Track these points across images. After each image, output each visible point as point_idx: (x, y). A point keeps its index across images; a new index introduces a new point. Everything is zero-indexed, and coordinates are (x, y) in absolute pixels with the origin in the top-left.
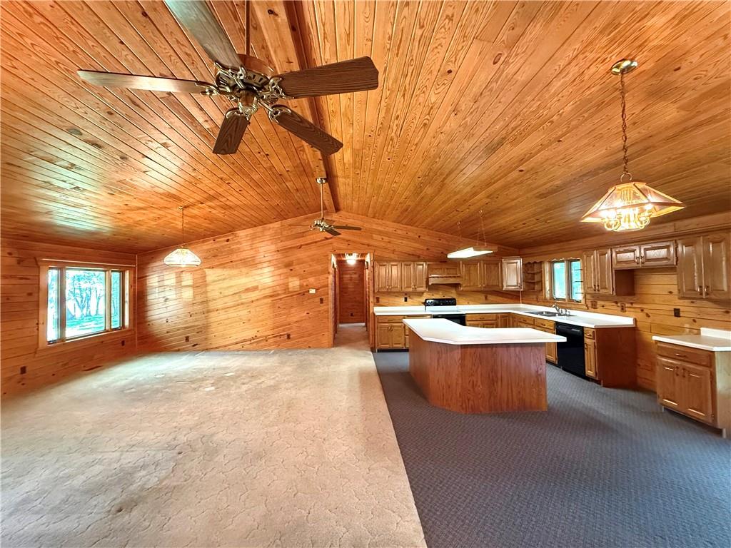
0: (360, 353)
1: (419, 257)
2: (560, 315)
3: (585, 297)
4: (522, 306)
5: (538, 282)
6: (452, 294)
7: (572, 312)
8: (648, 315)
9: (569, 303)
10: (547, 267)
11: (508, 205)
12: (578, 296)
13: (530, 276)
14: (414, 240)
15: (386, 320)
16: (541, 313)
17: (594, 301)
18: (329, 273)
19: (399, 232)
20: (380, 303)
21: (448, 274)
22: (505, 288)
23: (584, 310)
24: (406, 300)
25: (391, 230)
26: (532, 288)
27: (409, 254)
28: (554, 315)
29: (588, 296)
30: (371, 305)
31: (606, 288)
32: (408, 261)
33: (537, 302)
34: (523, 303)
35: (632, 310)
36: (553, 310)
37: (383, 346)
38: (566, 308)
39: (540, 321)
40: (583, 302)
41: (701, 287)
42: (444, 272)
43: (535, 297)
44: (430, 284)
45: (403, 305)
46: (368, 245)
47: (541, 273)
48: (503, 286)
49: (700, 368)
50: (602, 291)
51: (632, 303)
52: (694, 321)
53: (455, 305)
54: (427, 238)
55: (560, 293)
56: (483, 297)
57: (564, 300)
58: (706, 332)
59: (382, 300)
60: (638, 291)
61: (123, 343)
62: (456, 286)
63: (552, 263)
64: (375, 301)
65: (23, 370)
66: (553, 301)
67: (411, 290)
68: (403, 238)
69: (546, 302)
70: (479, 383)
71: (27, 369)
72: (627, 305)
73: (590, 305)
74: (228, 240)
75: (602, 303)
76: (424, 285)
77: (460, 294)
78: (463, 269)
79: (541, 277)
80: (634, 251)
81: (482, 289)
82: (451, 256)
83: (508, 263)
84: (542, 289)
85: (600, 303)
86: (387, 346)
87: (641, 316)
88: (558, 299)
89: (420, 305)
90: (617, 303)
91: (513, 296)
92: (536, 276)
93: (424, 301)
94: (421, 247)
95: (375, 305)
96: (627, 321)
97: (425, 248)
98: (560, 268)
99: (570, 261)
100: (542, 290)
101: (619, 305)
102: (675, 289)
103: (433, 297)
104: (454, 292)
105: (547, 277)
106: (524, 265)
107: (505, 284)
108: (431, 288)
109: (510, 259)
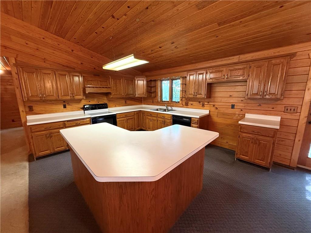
1: (74, 69)
2: (168, 110)
3: (181, 100)
4: (143, 106)
5: (154, 92)
6: (104, 101)
7: (174, 108)
8: (217, 108)
9: (172, 103)
10: (159, 83)
12: (177, 99)
13: (149, 88)
14: (67, 52)
15: (43, 129)
16: (157, 110)
17: (187, 102)
19: (49, 41)
20: (35, 111)
21: (101, 85)
22: (137, 96)
23: (181, 107)
24: (65, 107)
26: (151, 95)
27: (63, 66)
28: (165, 110)
29: (184, 99)
30: (22, 114)
31: (201, 94)
32: (62, 71)
33: (153, 103)
34: (144, 104)
35: (208, 106)
36: (165, 108)
37: (42, 154)
38: (171, 106)
40: (181, 103)
42: (98, 83)
43: (151, 101)
44: (87, 92)
45: (62, 112)
47: (156, 86)
48: (135, 95)
49: (268, 139)
50: (198, 96)
51: (208, 102)
52: (242, 110)
53: (107, 108)
54: (80, 54)
55: (166, 97)
56: (124, 101)
57: (169, 101)
59: (36, 108)
62: (107, 94)
63: (161, 81)
64: (27, 110)
66: (162, 103)
67: (69, 98)
68: (54, 48)
69: (158, 103)
72: (206, 103)
73: (184, 104)
75: (192, 103)
76: (82, 94)
77: (109, 101)
78: (112, 82)
79: (156, 89)
81: (124, 96)
82: (105, 68)
83: (138, 80)
85: (190, 103)
86: (48, 152)
87: (213, 109)
88: (165, 101)
89: (79, 110)
90: (200, 102)
91: (139, 100)
92: (152, 89)
93: (82, 106)
94: (75, 61)
95: (28, 113)
96: (205, 112)
97: (80, 62)
99: (172, 80)
100: (156, 96)
101: (201, 103)
103: (90, 103)
104: (106, 98)
105: (159, 90)
106: (147, 82)
107: (136, 93)
108: (88, 96)
109: (140, 77)
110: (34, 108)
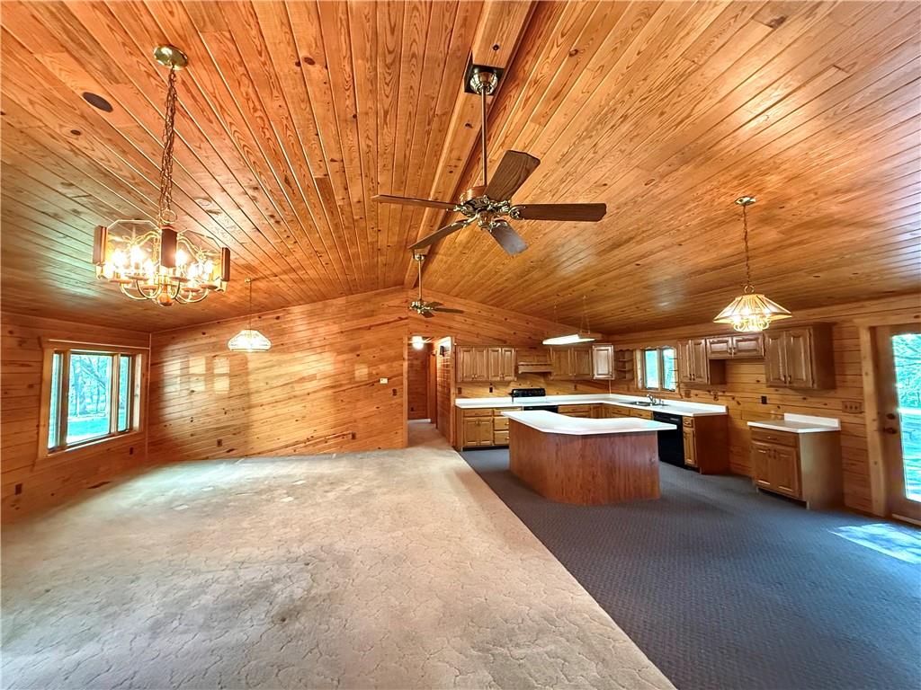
0: (444, 452)
1: (505, 342)
2: (654, 404)
3: (678, 386)
4: (611, 396)
5: (629, 371)
6: (540, 384)
7: (666, 402)
8: (739, 403)
9: (662, 393)
10: (638, 355)
11: (614, 293)
12: (671, 384)
13: (621, 364)
14: (500, 323)
15: (473, 414)
16: (635, 403)
17: (688, 389)
18: (404, 359)
19: (484, 314)
20: (463, 394)
21: (538, 362)
22: (596, 376)
23: (678, 400)
24: (491, 391)
25: (474, 311)
26: (624, 376)
27: (495, 339)
28: (648, 404)
29: (682, 385)
30: (452, 397)
31: (701, 377)
32: (495, 346)
33: (629, 392)
34: (612, 393)
35: (724, 398)
36: (647, 400)
37: (470, 444)
38: (660, 398)
39: (635, 411)
40: (677, 391)
41: (785, 376)
42: (534, 359)
43: (626, 387)
44: (520, 372)
45: (489, 396)
46: (450, 328)
47: (632, 361)
48: (593, 376)
49: (788, 449)
50: (698, 380)
51: (724, 392)
52: (779, 407)
53: (544, 395)
54: (514, 321)
55: (653, 382)
56: (572, 387)
57: (657, 389)
58: (789, 417)
59: (465, 391)
60: (729, 380)
61: (131, 451)
62: (545, 375)
63: (643, 351)
64: (457, 392)
65: (19, 489)
66: (644, 391)
67: (498, 379)
68: (488, 320)
69: (637, 392)
70: (599, 474)
71: (24, 487)
72: (720, 394)
73: (683, 394)
74: (278, 318)
75: (696, 392)
76: (513, 374)
77: (548, 384)
78: (554, 356)
79: (633, 365)
80: (727, 342)
81: (573, 378)
82: (545, 343)
83: (598, 350)
84: (633, 379)
85: (693, 392)
86: (475, 444)
87: (732, 404)
88: (650, 388)
89: (506, 396)
90: (709, 391)
91: (603, 386)
92: (627, 364)
93: (511, 392)
94: (507, 331)
95: (457, 397)
96: (719, 409)
97: (512, 332)
98: (652, 357)
99: (661, 350)
101: (712, 393)
102: (763, 378)
103: (521, 387)
104: (542, 381)
105: (639, 366)
106: (616, 352)
107: (595, 373)
108: (522, 377)
109: (601, 346)
110: (463, 391)
